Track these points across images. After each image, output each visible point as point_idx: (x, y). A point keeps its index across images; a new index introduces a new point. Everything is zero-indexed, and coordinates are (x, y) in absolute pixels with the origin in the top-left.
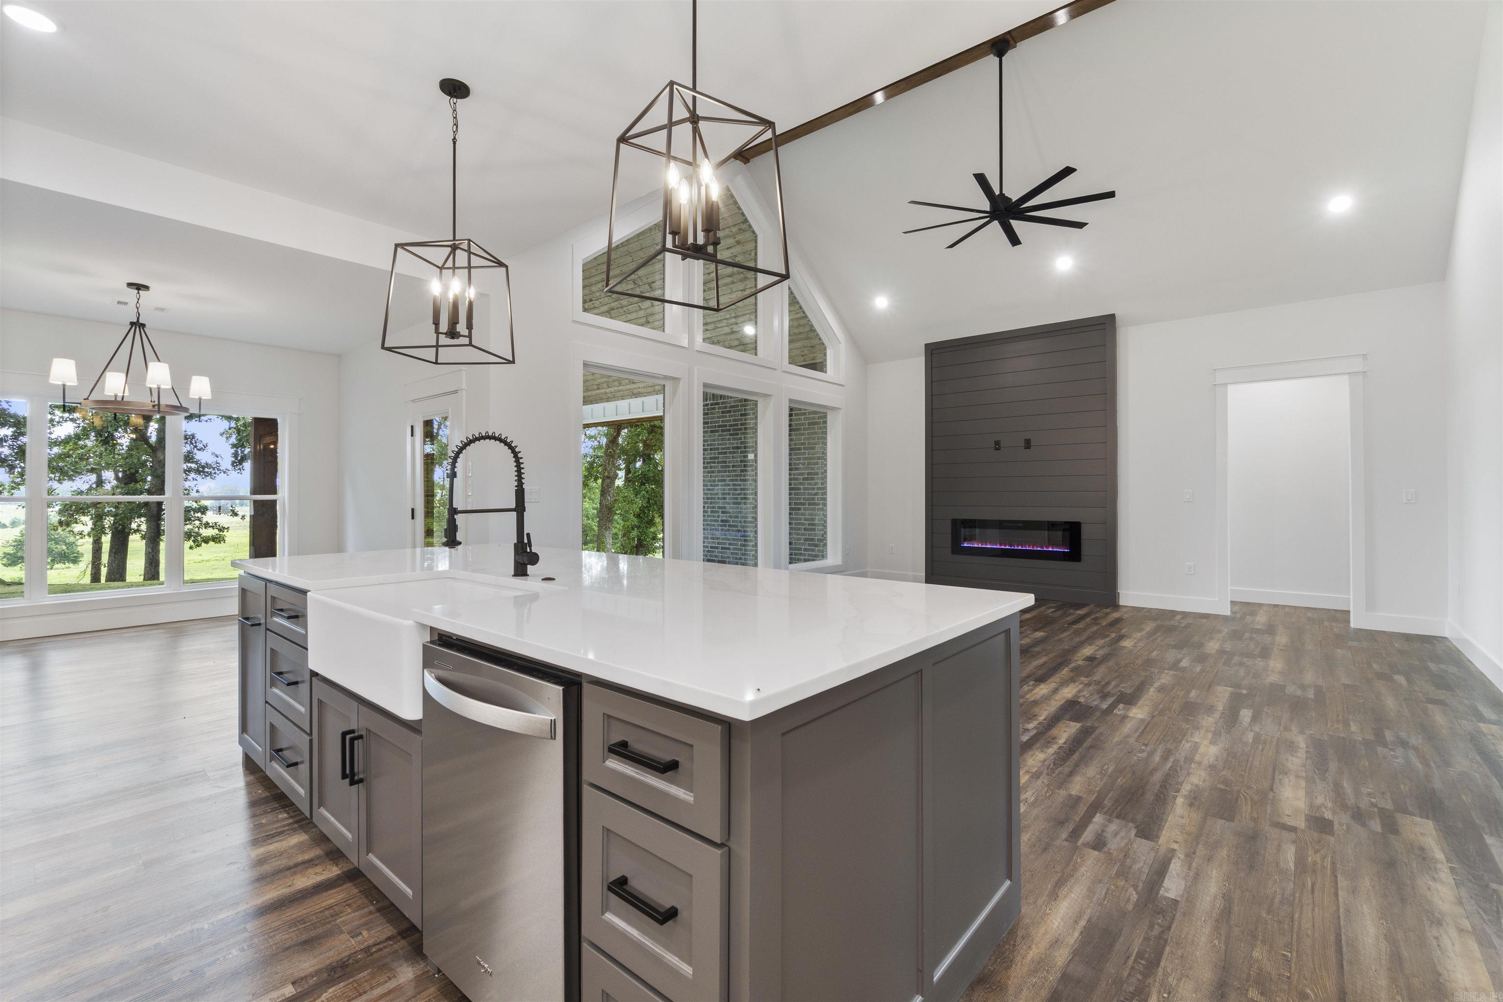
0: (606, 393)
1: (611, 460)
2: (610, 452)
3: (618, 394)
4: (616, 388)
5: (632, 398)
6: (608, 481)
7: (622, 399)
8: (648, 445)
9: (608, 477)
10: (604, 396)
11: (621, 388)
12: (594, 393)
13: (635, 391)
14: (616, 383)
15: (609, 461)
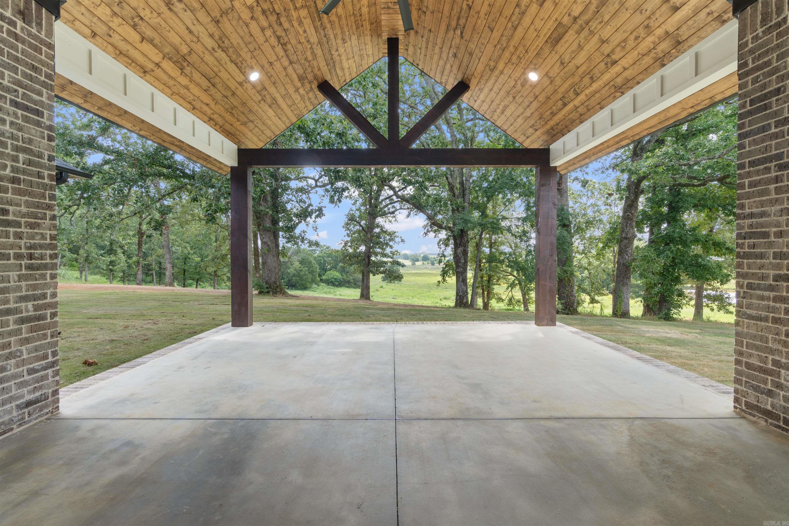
0: (576, 108)
1: (629, 222)
2: (628, 215)
3: (593, 102)
4: (587, 92)
5: (615, 98)
6: (626, 241)
7: (601, 108)
8: (674, 208)
9: (626, 238)
10: (574, 115)
11: (595, 86)
12: (560, 116)
13: (619, 81)
14: (587, 80)
15: (627, 224)
